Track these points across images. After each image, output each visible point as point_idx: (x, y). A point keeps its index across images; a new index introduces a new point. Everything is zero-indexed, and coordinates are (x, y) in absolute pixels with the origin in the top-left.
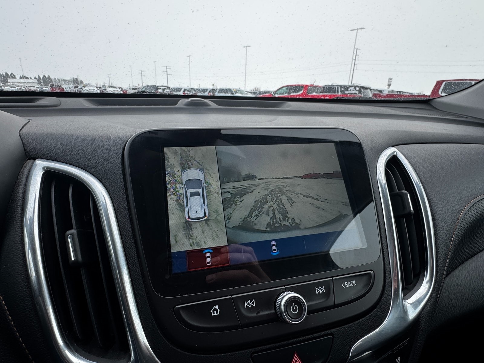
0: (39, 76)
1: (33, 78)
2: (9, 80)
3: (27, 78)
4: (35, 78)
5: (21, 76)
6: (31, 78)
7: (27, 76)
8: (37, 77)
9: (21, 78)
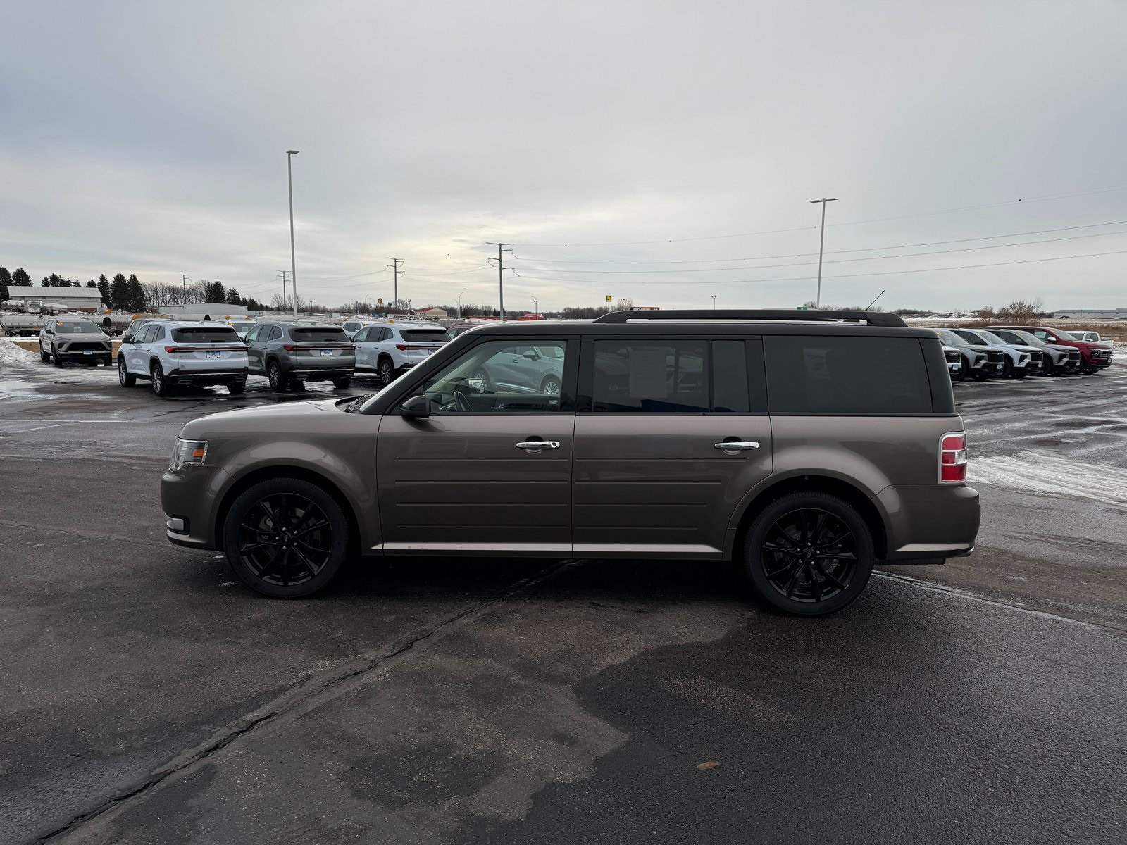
0: (103, 278)
1: (83, 283)
2: (13, 290)
3: (66, 284)
4: (91, 284)
5: (46, 279)
6: (77, 284)
7: (66, 279)
8: (97, 281)
9: (46, 283)
